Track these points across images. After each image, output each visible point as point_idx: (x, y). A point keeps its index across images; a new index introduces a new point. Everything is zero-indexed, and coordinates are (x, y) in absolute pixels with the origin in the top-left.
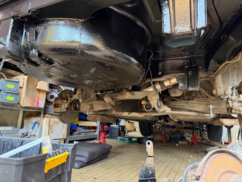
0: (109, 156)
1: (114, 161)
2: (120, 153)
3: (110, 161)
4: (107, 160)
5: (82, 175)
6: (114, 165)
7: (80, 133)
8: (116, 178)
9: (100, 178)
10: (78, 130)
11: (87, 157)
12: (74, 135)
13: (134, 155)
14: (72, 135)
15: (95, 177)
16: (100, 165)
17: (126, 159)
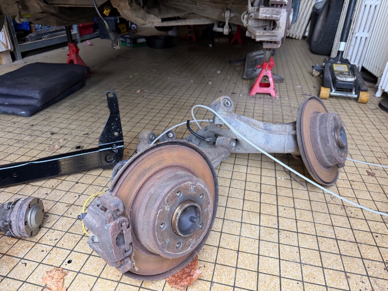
0: (87, 83)
1: (93, 94)
2: (108, 74)
3: (87, 93)
4: (83, 91)
5: (34, 128)
6: (90, 101)
7: (39, 36)
8: (86, 130)
9: (61, 132)
10: (33, 29)
11: (40, 99)
12: (28, 41)
13: (131, 76)
14: (24, 41)
15: (55, 130)
16: (68, 104)
17: (115, 87)
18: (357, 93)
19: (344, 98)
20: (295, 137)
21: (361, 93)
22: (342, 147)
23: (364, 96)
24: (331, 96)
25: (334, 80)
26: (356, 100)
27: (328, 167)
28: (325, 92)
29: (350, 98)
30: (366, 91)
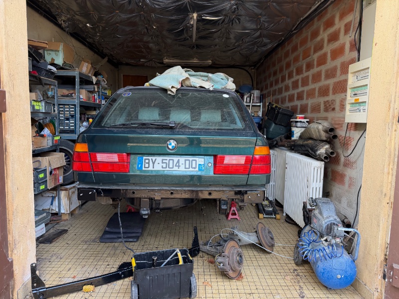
18: (275, 215)
19: (270, 218)
20: (258, 237)
21: (277, 215)
22: (272, 239)
23: (278, 216)
24: (264, 218)
25: (264, 209)
26: (275, 218)
27: (270, 246)
28: (261, 216)
29: (273, 218)
30: (278, 214)
